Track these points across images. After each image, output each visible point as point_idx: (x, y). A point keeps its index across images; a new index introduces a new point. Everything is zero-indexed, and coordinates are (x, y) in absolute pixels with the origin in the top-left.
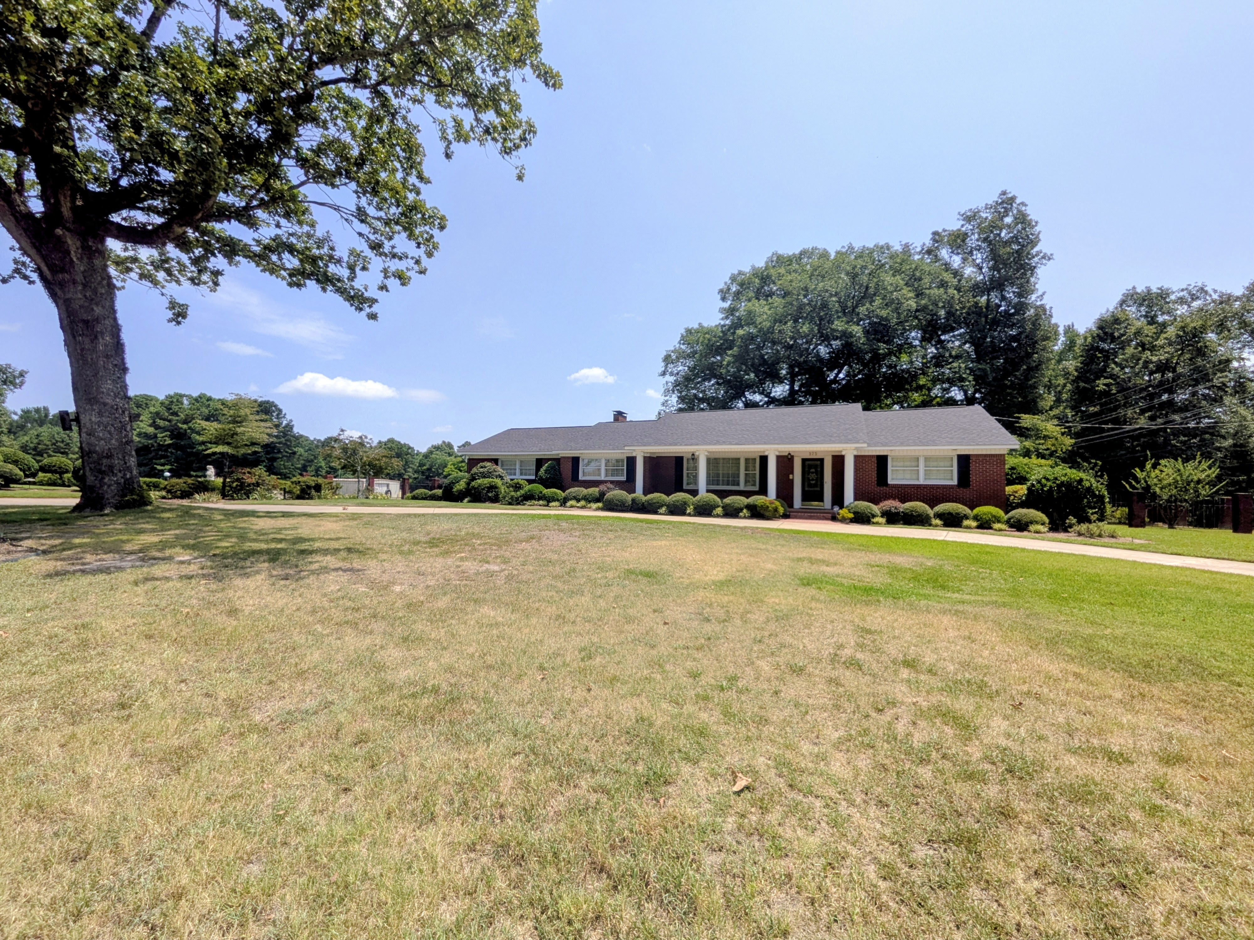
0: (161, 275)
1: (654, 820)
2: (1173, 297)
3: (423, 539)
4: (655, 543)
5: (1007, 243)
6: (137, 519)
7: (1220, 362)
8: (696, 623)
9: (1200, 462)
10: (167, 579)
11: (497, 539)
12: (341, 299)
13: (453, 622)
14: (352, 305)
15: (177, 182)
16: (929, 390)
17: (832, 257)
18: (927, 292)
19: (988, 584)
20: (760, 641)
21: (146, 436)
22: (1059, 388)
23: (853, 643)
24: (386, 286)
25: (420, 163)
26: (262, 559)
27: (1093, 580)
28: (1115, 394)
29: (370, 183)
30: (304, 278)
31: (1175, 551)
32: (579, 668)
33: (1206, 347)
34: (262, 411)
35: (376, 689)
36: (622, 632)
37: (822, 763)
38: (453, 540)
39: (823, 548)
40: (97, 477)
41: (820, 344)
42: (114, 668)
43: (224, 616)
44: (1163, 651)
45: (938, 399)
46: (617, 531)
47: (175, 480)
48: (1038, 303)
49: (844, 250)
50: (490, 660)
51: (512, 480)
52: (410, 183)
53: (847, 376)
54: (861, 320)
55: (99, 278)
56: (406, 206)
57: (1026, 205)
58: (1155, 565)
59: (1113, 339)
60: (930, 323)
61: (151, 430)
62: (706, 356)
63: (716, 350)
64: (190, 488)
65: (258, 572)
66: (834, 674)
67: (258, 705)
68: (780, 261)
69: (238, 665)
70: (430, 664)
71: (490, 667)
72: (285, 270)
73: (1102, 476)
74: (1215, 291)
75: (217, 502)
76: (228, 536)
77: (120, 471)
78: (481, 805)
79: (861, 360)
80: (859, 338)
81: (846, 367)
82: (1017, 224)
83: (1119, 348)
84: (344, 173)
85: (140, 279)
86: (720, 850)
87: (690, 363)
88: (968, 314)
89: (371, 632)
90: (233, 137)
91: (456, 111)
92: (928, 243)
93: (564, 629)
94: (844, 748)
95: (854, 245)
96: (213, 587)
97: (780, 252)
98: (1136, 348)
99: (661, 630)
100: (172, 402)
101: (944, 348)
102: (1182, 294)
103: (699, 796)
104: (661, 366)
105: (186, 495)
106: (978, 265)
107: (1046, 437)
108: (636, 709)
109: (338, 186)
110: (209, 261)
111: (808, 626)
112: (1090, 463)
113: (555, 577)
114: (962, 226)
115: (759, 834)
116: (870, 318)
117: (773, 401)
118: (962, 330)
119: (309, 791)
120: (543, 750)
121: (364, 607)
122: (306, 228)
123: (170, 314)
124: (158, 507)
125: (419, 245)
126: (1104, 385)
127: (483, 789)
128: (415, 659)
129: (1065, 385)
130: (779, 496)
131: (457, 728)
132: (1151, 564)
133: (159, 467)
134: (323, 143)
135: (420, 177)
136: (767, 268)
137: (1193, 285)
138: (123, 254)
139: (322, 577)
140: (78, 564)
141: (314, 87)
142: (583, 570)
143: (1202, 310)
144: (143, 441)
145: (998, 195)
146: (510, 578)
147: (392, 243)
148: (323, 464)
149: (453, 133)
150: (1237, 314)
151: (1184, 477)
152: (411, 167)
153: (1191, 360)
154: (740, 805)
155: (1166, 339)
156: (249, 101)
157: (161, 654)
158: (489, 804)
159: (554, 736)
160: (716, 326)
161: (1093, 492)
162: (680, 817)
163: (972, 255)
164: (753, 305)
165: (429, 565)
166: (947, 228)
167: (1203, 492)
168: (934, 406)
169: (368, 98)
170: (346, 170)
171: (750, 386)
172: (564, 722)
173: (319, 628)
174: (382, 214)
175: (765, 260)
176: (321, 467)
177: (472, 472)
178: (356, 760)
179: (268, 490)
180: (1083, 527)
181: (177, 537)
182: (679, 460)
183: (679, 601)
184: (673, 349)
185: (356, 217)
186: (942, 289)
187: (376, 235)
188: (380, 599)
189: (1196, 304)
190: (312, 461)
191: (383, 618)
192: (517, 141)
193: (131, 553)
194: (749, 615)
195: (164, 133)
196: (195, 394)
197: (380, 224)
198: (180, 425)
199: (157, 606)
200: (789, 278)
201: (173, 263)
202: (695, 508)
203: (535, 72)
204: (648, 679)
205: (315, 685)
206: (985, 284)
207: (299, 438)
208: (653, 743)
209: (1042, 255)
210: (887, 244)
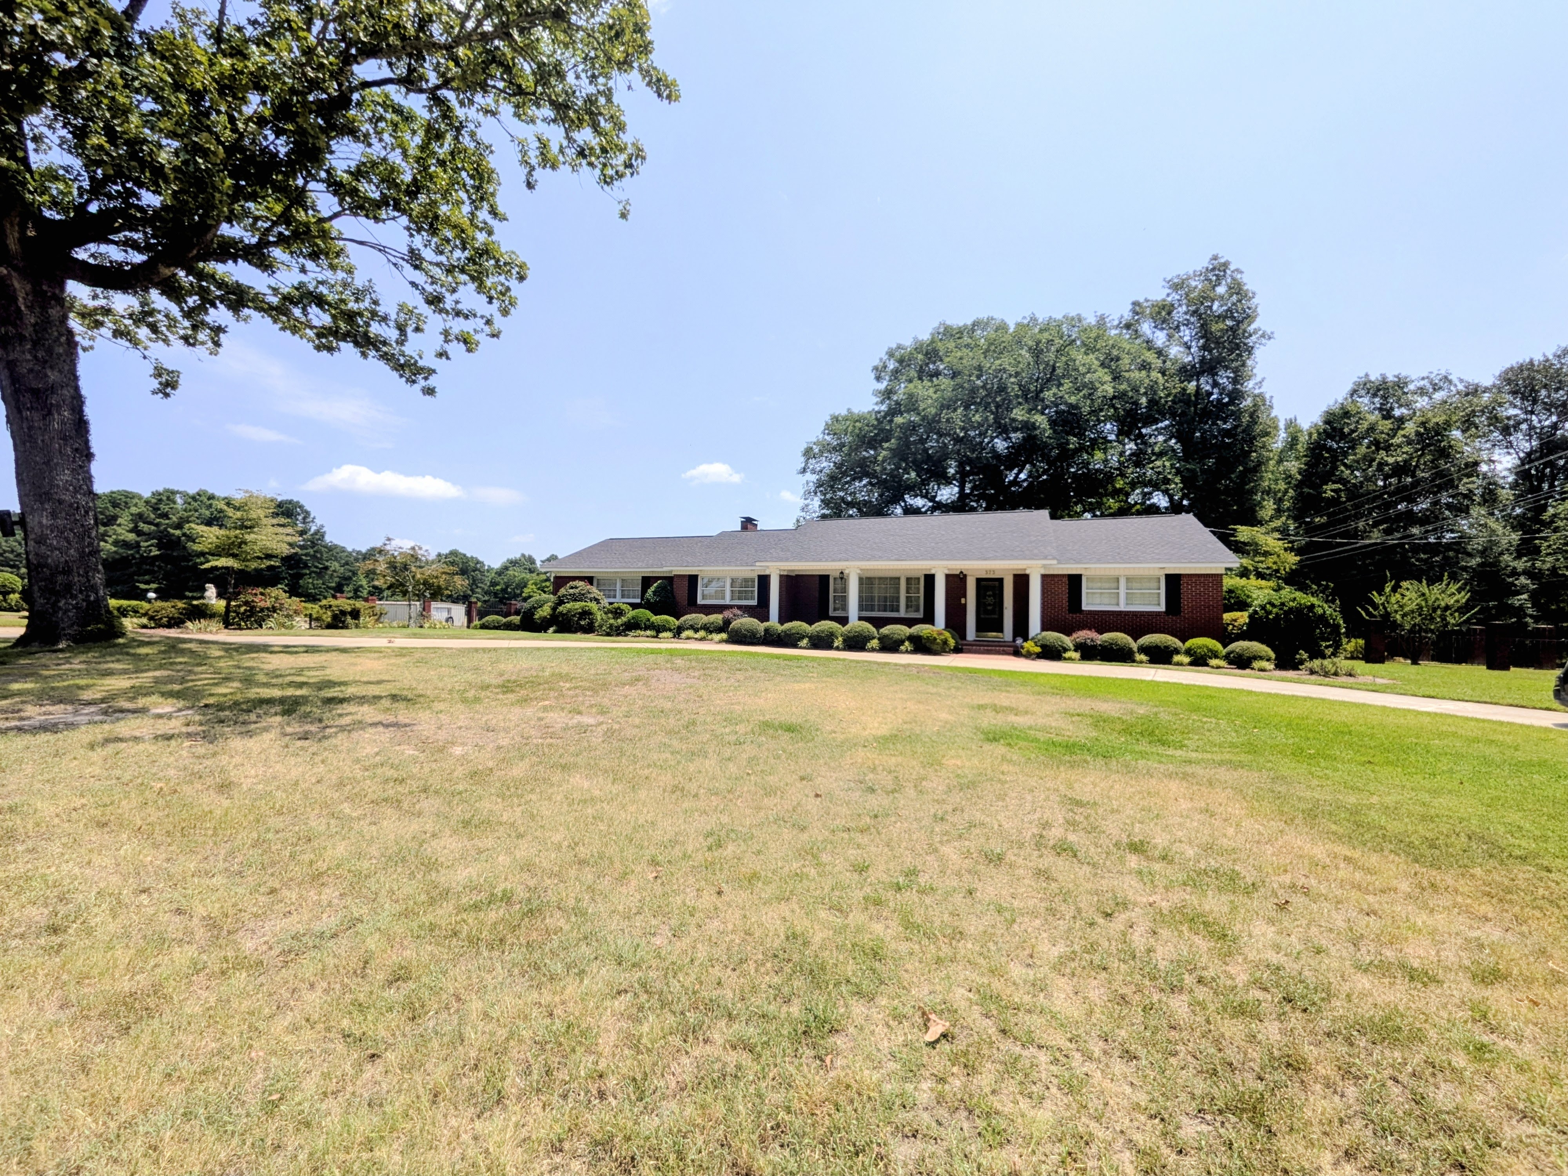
0: (143, 332)
1: (820, 1091)
2: (1412, 387)
3: (494, 682)
4: (796, 686)
5: (1222, 317)
6: (104, 656)
7: (1467, 465)
8: (857, 794)
9: (1448, 585)
10: (136, 739)
11: (592, 681)
12: (388, 367)
13: (534, 797)
14: (401, 376)
15: (165, 207)
16: (1127, 495)
17: (1011, 330)
18: (1127, 375)
19: (1217, 738)
20: (942, 819)
21: (126, 544)
22: (1280, 495)
23: (1061, 821)
24: (446, 353)
25: (493, 195)
26: (273, 711)
27: (1343, 732)
28: (1345, 502)
29: (426, 217)
30: (338, 340)
31: (1427, 693)
32: (706, 860)
33: (1451, 447)
34: (283, 514)
35: (423, 897)
36: (759, 808)
37: (1042, 995)
38: (534, 683)
39: (1008, 691)
40: (48, 599)
41: (997, 437)
42: (48, 872)
43: (211, 792)
44: (1448, 826)
45: (1138, 507)
46: (747, 670)
47: (159, 604)
48: (1257, 392)
49: (1026, 322)
50: (582, 851)
51: (611, 604)
52: (480, 219)
53: (1029, 476)
54: (1047, 407)
55: (56, 334)
56: (474, 249)
57: (1242, 272)
58: (1409, 711)
59: (1343, 436)
60: (1128, 413)
61: (131, 537)
62: (856, 449)
63: (869, 443)
64: (181, 613)
65: (266, 729)
66: (1043, 864)
67: (251, 925)
68: (949, 333)
69: (227, 864)
70: (500, 859)
71: (582, 862)
72: (312, 327)
73: (1333, 601)
74: (1461, 381)
75: (217, 633)
76: (227, 679)
77: (81, 592)
78: (571, 1075)
79: (1046, 458)
80: (1044, 430)
81: (1028, 466)
82: (1231, 295)
83: (1349, 448)
84: (392, 203)
85: (115, 336)
86: (914, 1136)
87: (837, 458)
88: (1173, 401)
89: (419, 814)
90: (242, 150)
91: (541, 128)
92: (1127, 315)
93: (684, 806)
94: (1068, 971)
95: (1037, 316)
96: (201, 751)
97: (949, 323)
98: (1368, 447)
99: (812, 805)
100: (160, 500)
101: (1145, 443)
102: (1422, 383)
103: (879, 1050)
104: (800, 462)
105: (175, 622)
106: (1186, 343)
107: (1266, 554)
108: (784, 919)
109: (384, 221)
110: (207, 313)
111: (1001, 797)
112: (1319, 585)
113: (670, 733)
114: (1168, 295)
115: (966, 1108)
116: (1057, 406)
117: (939, 507)
118: (1167, 422)
119: (318, 1061)
120: (658, 985)
121: (412, 777)
122: (341, 275)
123: (155, 384)
124: (133, 640)
125: (491, 299)
126: (1332, 490)
127: (573, 1050)
128: (480, 852)
129: (1286, 492)
130: (949, 625)
131: (536, 955)
132: (1404, 710)
133: (143, 586)
134: (364, 164)
135: (494, 212)
136: (933, 341)
137: (1436, 372)
138: (92, 304)
139: (355, 735)
140: (13, 718)
141: (352, 90)
142: (705, 723)
143: (1446, 402)
144: (121, 551)
145: (1208, 260)
146: (610, 734)
147: (455, 296)
148: (364, 582)
149: (537, 157)
150: (1486, 407)
151: (1430, 603)
152: (482, 199)
153: (1432, 462)
154: (937, 1061)
155: (1404, 436)
156: (264, 103)
157: (117, 850)
158: (582, 1073)
159: (673, 963)
160: (869, 412)
161: (1327, 620)
162: (855, 1086)
163: (1179, 331)
164: (915, 387)
165: (501, 717)
166: (1150, 298)
167: (1452, 621)
168: (1132, 514)
169: (424, 107)
170: (394, 199)
171: (911, 488)
172: (686, 941)
173: (346, 808)
174: (442, 259)
175: (930, 331)
176: (361, 586)
177: (559, 594)
178: (390, 1009)
179: (288, 616)
180: (1316, 663)
181: (157, 681)
182: (824, 579)
183: (832, 764)
184: (815, 440)
185: (407, 261)
186: (1144, 372)
187: (434, 286)
188: (434, 766)
189: (1438, 396)
190: (350, 578)
191: (436, 792)
192: (621, 168)
193: (89, 703)
194: (924, 783)
195: (145, 141)
196: (192, 491)
197: (440, 272)
198: (172, 531)
199: (118, 779)
200: (959, 354)
201: (160, 317)
202: (844, 641)
203: (644, 77)
204: (799, 876)
205: (337, 893)
206: (1194, 366)
207: (331, 549)
208: (812, 971)
209: (1260, 333)
210: (1079, 315)
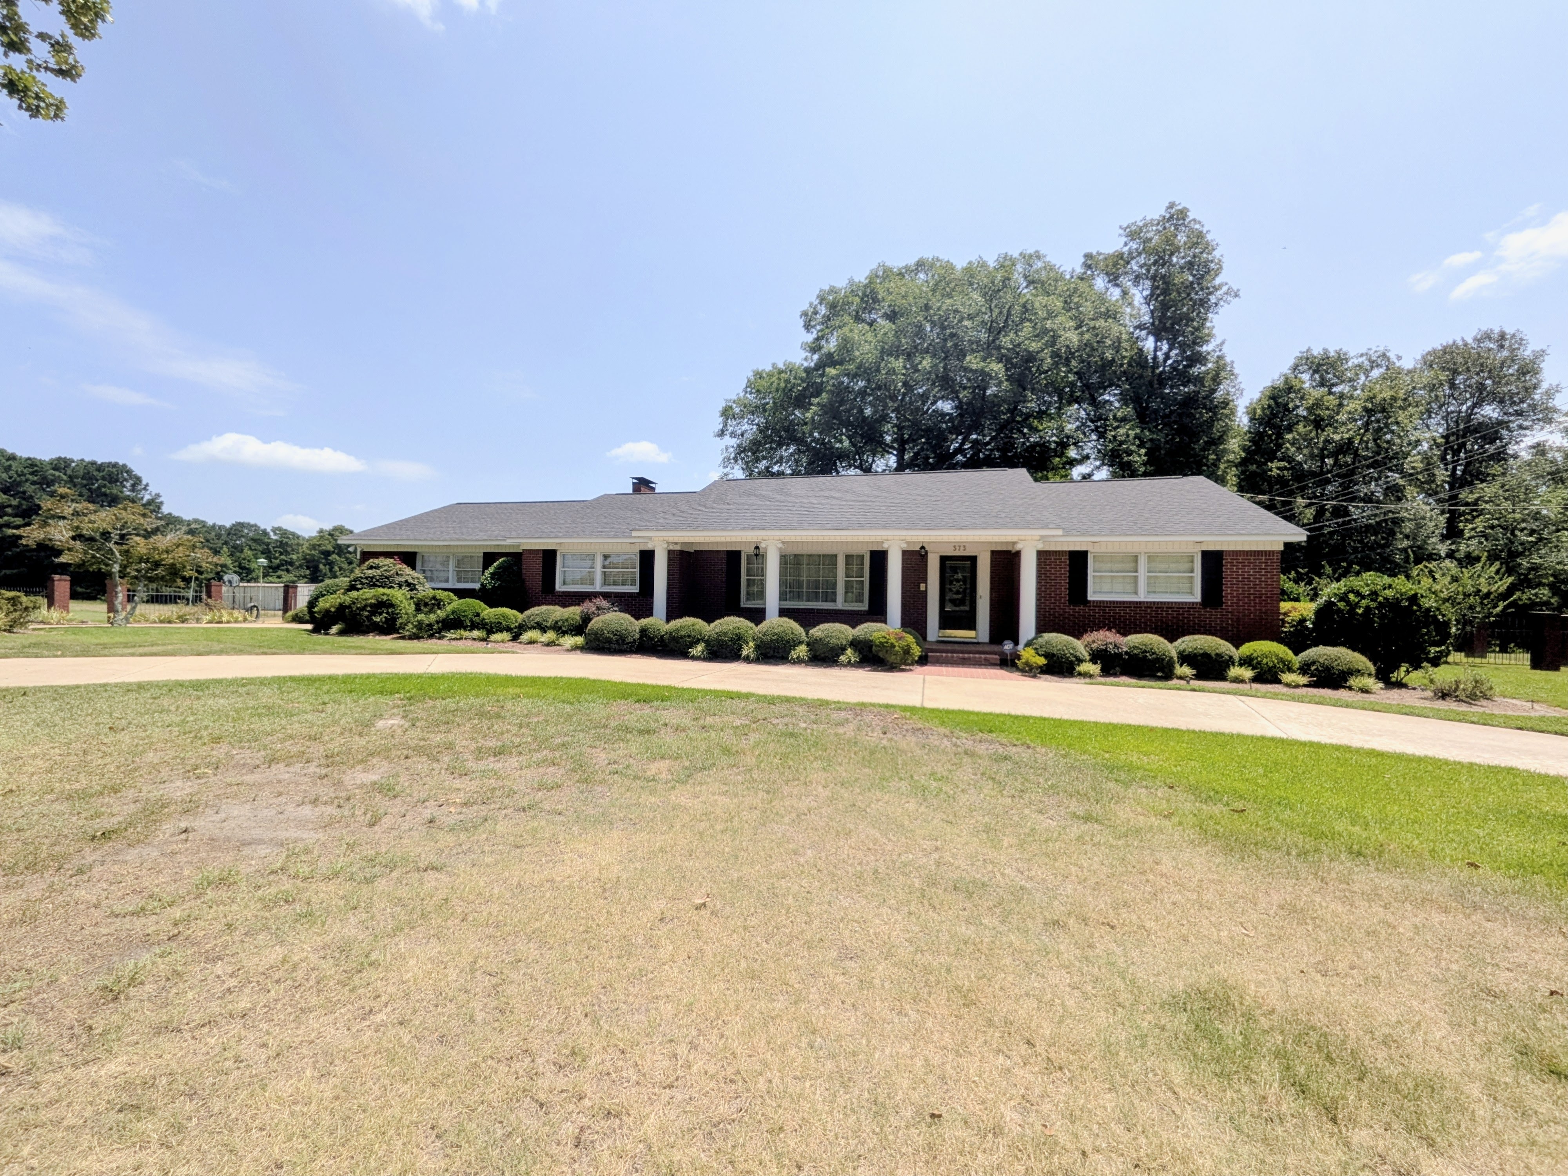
2: (1351, 364)
5: (1182, 271)
9: (1483, 567)
17: (959, 270)
28: (1288, 481)
33: (1397, 424)
48: (1217, 355)
51: (426, 591)
54: (1004, 355)
57: (1201, 223)
59: (1288, 412)
63: (796, 399)
68: (889, 274)
82: (1191, 247)
87: (761, 420)
92: (1079, 270)
97: (889, 264)
102: (1360, 360)
104: (717, 423)
114: (1126, 244)
116: (1015, 353)
126: (1278, 468)
130: (907, 623)
136: (870, 284)
137: (1374, 349)
145: (1164, 207)
151: (1467, 589)
160: (797, 364)
166: (1104, 249)
168: (1140, 476)
171: (843, 456)
175: (868, 272)
177: (354, 576)
182: (733, 557)
184: (735, 398)
189: (1375, 373)
200: (903, 291)
202: (757, 647)
206: (1154, 323)
209: (1225, 288)
210: (1037, 252)
